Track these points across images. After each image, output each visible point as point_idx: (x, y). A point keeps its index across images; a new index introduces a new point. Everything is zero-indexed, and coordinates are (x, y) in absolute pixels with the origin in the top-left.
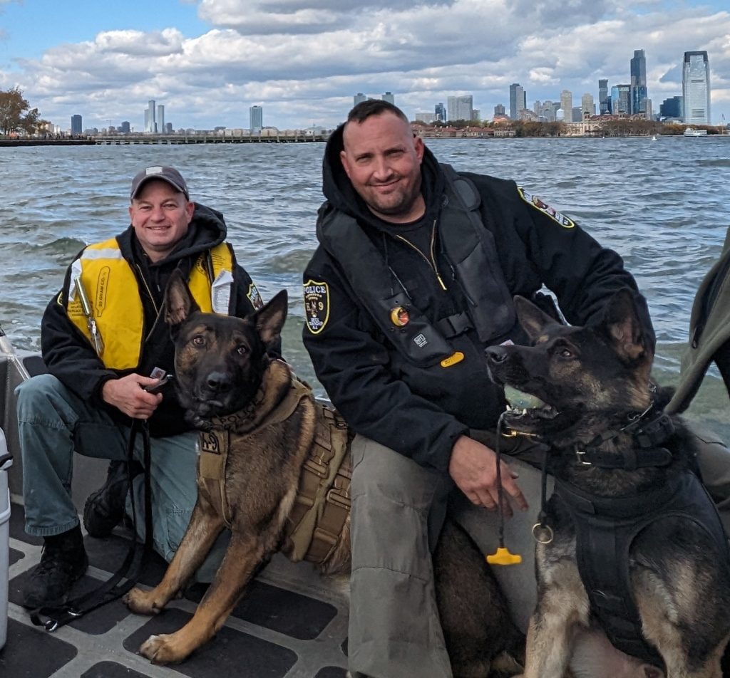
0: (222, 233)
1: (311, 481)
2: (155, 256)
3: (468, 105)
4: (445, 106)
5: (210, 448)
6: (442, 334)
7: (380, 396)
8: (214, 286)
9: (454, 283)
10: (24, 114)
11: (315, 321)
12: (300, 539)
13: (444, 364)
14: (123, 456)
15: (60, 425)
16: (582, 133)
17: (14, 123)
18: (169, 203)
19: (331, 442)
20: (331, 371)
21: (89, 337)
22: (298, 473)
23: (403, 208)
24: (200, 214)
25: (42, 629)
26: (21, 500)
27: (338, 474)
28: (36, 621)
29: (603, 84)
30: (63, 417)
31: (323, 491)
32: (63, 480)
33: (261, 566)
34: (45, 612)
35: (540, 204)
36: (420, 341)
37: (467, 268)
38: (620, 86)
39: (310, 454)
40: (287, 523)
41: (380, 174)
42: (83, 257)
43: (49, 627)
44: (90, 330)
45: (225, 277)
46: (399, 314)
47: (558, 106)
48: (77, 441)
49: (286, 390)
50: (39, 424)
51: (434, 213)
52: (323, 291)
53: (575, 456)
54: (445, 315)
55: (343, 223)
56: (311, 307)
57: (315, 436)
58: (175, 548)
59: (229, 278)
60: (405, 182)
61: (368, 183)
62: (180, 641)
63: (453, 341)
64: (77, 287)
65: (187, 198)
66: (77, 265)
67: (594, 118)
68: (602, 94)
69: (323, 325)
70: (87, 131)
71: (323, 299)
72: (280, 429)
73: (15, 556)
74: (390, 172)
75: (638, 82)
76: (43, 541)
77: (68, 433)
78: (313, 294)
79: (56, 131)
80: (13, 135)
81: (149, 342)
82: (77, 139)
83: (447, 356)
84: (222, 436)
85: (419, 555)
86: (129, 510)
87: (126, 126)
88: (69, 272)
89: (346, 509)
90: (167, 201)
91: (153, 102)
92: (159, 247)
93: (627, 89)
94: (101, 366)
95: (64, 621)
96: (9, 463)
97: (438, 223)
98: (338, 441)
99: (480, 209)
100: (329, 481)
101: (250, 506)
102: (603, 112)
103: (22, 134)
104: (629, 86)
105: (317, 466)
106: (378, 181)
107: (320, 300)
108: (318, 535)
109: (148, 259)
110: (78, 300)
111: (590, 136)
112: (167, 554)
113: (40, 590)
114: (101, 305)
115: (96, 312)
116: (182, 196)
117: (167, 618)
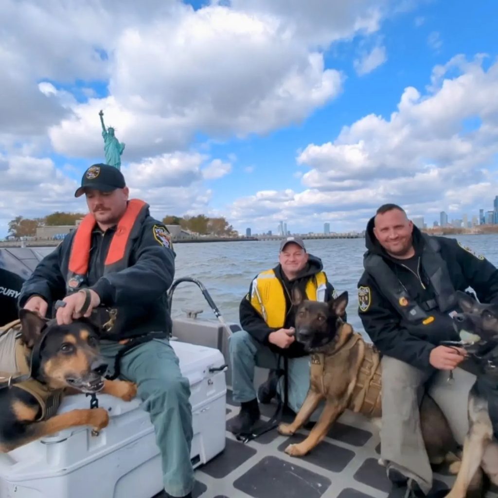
0: (321, 267)
1: (362, 377)
2: (290, 278)
5: (316, 362)
6: (423, 309)
7: (395, 337)
8: (317, 291)
9: (429, 285)
10: (226, 228)
11: (364, 305)
12: (358, 403)
13: (425, 322)
14: (275, 367)
15: (249, 353)
16: (472, 233)
17: (222, 231)
18: (297, 253)
19: (372, 359)
20: (371, 327)
21: (261, 313)
22: (356, 373)
23: (404, 252)
24: (311, 258)
25: (241, 442)
26: (231, 388)
27: (375, 373)
28: (239, 439)
29: (481, 211)
30: (250, 350)
31: (368, 381)
32: (249, 378)
33: (340, 414)
34: (242, 435)
35: (468, 249)
36: (413, 312)
37: (435, 279)
38: (489, 212)
39: (362, 364)
40: (352, 395)
41: (393, 236)
42: (258, 278)
43: (244, 441)
44: (262, 310)
45: (323, 287)
46: (403, 300)
47: (461, 221)
48: (257, 360)
49: (350, 336)
50: (240, 353)
51: (419, 254)
52: (367, 291)
53: (487, 363)
54: (425, 300)
55: (376, 260)
56: (361, 299)
57: (364, 356)
58: (300, 406)
59: (324, 287)
60: (404, 240)
61: (386, 241)
62: (303, 447)
63: (429, 312)
64: (255, 291)
65: (305, 251)
66: (255, 281)
67: (477, 226)
68: (481, 216)
69: (368, 306)
70: (253, 235)
71: (367, 295)
72: (348, 353)
73: (228, 411)
74: (397, 236)
76: (240, 404)
77: (252, 357)
78: (362, 293)
79: (240, 235)
80: (222, 237)
81: (289, 315)
82: (249, 238)
83: (425, 319)
84: (321, 356)
85: (413, 409)
86: (278, 391)
87: (270, 233)
88: (252, 285)
89: (379, 389)
90: (296, 252)
91: (281, 222)
92: (292, 273)
93: (492, 213)
94: (267, 326)
95: (251, 438)
96: (226, 368)
97: (421, 259)
98: (375, 358)
99: (440, 251)
100: (370, 377)
101: (335, 387)
102: (481, 223)
103: (226, 236)
105: (365, 370)
106: (392, 239)
107: (365, 295)
108: (367, 400)
109: (287, 279)
110: (256, 297)
111: (476, 234)
112: (296, 409)
113: (239, 425)
114: (266, 299)
115: (264, 302)
116: (303, 250)
117: (297, 437)
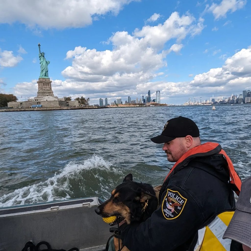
3: (121, 101)
4: (116, 101)
29: (143, 96)
68: (143, 98)
75: (149, 96)
93: (147, 98)
104: (148, 97)
